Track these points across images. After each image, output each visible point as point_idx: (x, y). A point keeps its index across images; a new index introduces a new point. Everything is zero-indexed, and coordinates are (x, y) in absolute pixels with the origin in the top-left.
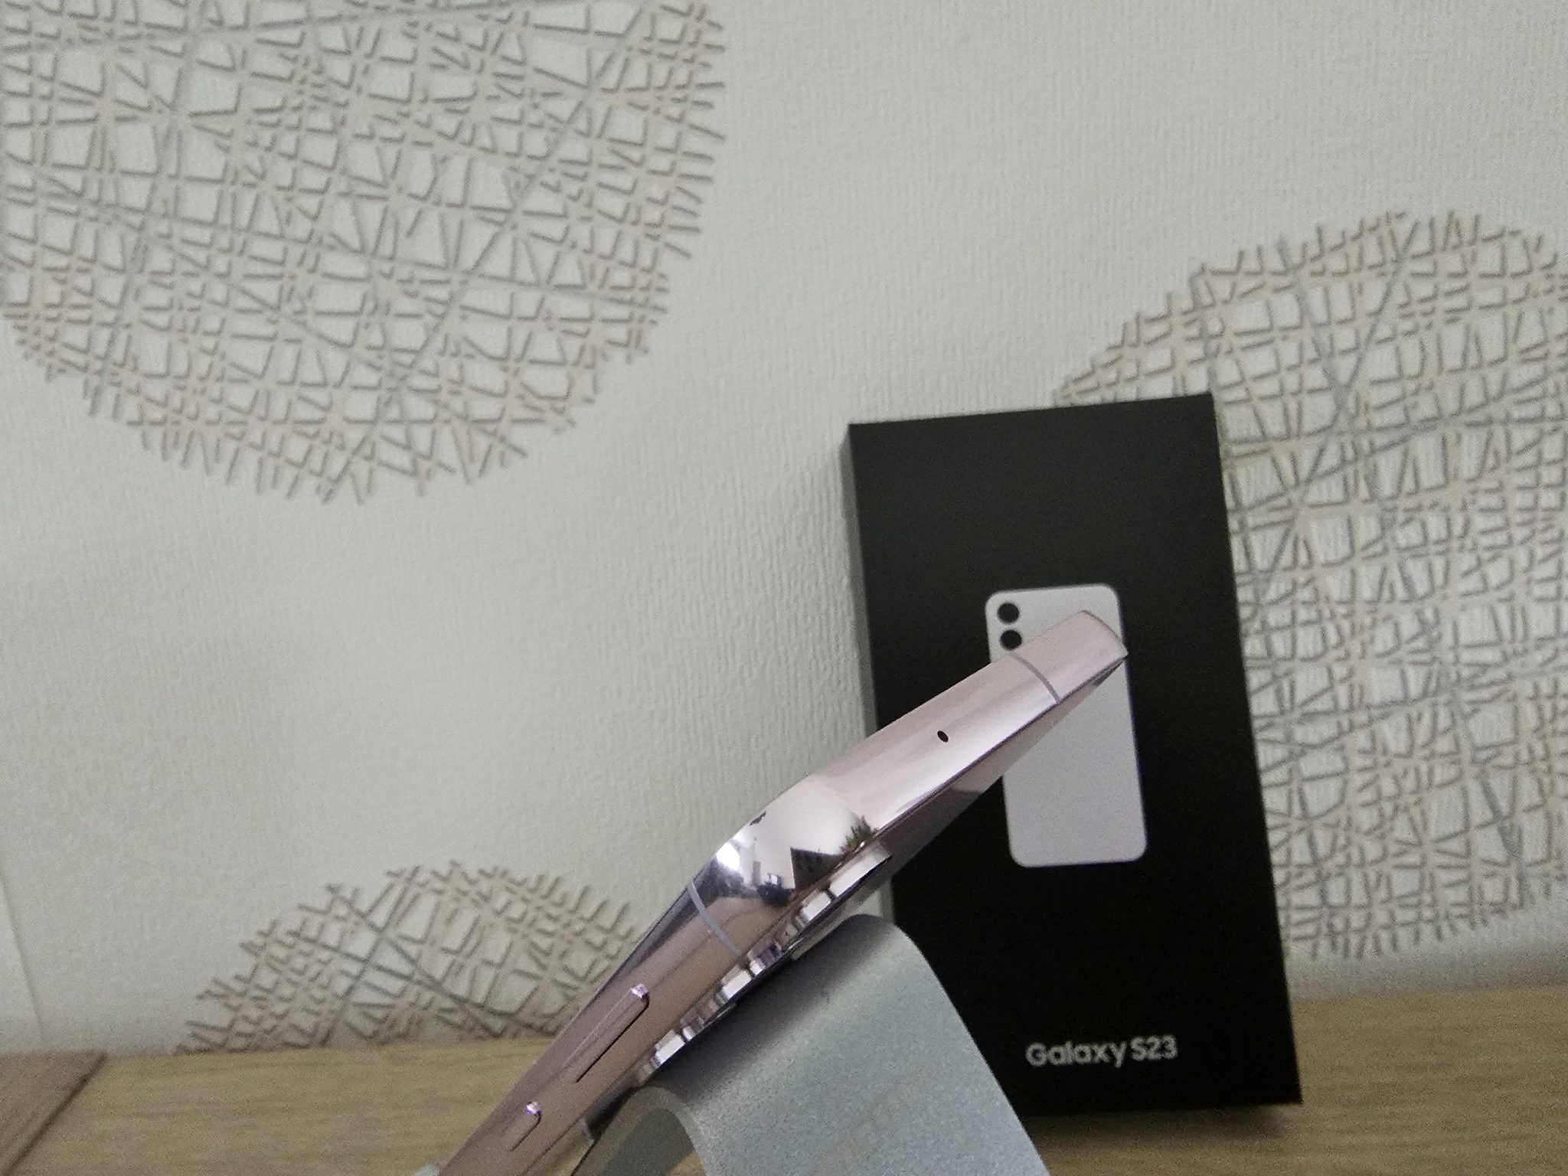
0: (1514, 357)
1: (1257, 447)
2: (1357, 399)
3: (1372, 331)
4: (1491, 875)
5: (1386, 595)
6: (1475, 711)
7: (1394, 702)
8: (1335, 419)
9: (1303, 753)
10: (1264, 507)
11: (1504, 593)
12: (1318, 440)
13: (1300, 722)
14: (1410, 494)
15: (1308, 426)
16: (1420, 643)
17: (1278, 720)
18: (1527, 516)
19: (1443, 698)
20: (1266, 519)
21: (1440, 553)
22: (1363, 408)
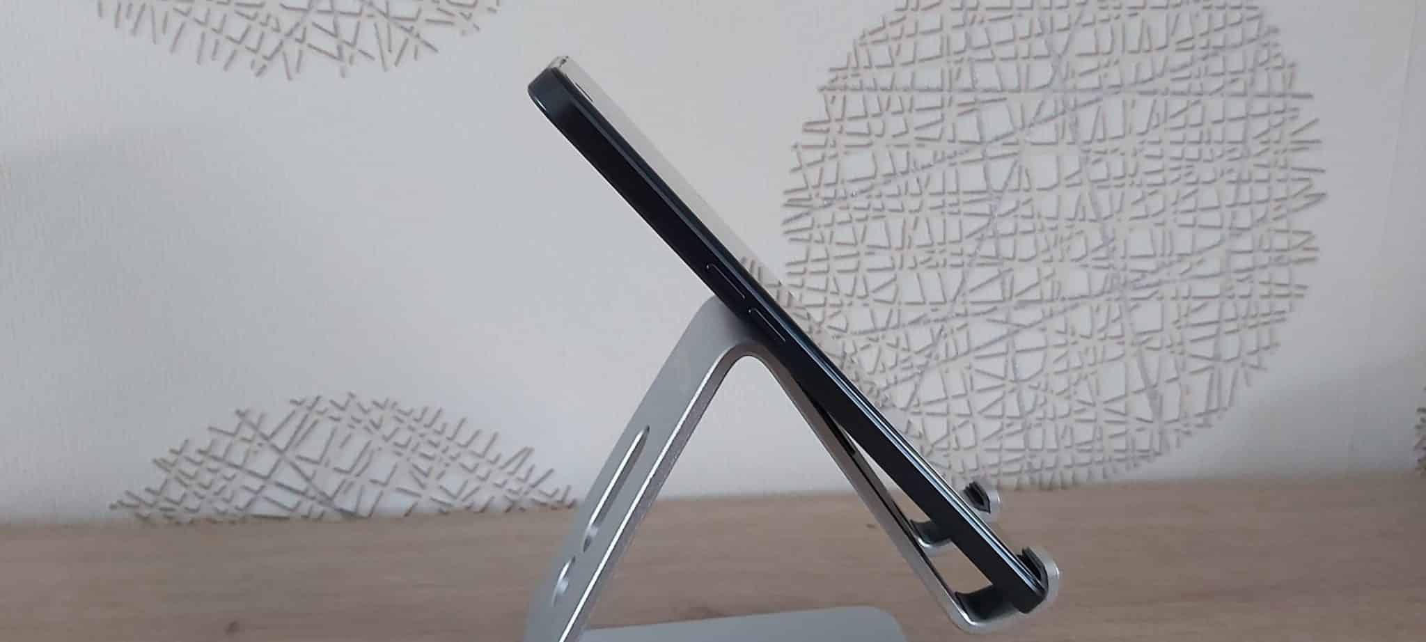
0: (1172, 46)
1: (996, 96)
2: (1068, 65)
3: (1080, 18)
4: (1139, 430)
5: (1080, 216)
6: (1136, 307)
7: (1082, 297)
8: (1052, 79)
9: (1017, 332)
10: (1001, 142)
11: (1160, 219)
12: (1040, 94)
13: (1016, 308)
14: (1100, 141)
15: (1033, 85)
16: (1102, 254)
17: (999, 306)
18: (1176, 164)
19: (1116, 295)
20: (1000, 152)
21: (1117, 186)
22: (1070, 74)
